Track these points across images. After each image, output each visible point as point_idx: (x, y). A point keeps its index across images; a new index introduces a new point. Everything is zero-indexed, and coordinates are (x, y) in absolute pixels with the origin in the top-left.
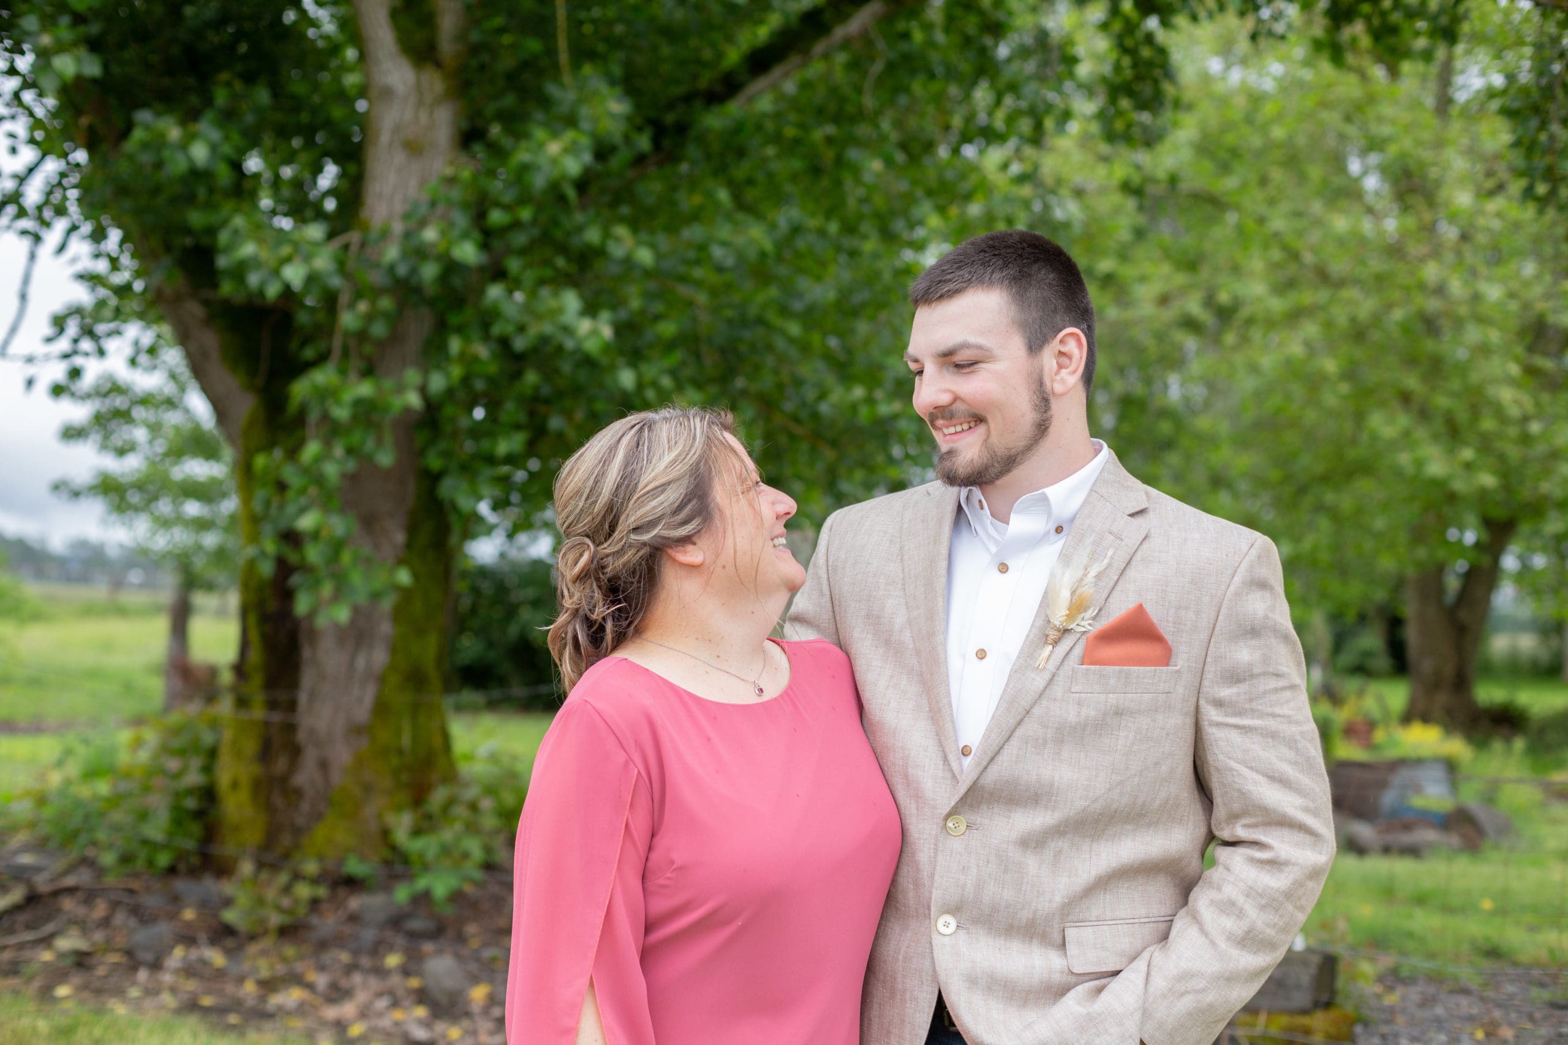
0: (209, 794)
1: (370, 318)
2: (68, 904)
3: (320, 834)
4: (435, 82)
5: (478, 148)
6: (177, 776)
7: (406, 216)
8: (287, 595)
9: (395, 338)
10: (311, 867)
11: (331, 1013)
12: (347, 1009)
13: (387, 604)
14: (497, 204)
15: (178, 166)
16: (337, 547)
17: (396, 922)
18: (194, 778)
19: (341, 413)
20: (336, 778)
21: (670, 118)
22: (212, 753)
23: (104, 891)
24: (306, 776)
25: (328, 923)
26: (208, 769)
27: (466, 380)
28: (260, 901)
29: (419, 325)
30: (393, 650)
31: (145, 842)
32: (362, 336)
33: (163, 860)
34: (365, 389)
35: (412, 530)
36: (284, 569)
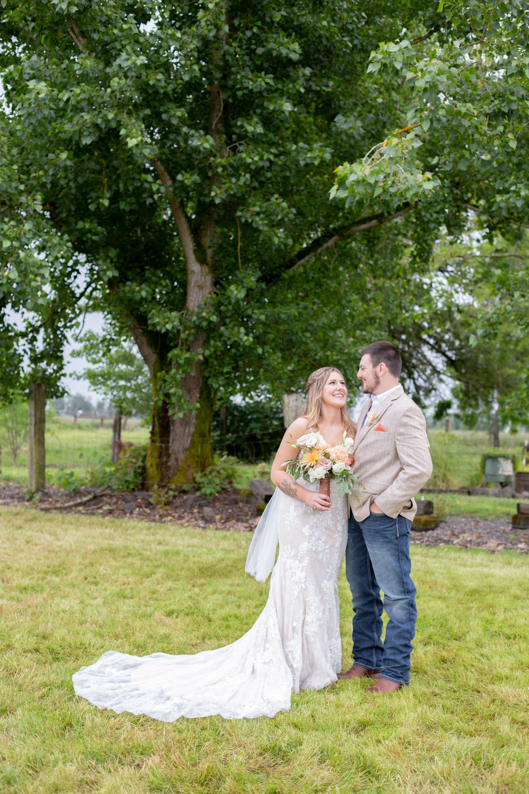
0: (144, 468)
1: (189, 335)
2: (105, 499)
3: (176, 478)
4: (206, 269)
5: (218, 286)
6: (135, 463)
7: (199, 307)
8: (166, 411)
9: (196, 340)
10: (173, 487)
11: (179, 522)
12: (184, 521)
13: (194, 412)
14: (222, 304)
15: (138, 297)
16: (180, 397)
17: (196, 500)
18: (140, 464)
19: (181, 362)
20: (180, 463)
21: (275, 273)
22: (145, 457)
23: (115, 496)
24: (171, 463)
25: (178, 501)
26: (143, 461)
27: (215, 352)
28: (160, 496)
29: (202, 336)
30: (196, 427)
31: (126, 481)
32: (186, 340)
33: (132, 486)
34: (188, 355)
35: (201, 393)
36: (165, 403)
